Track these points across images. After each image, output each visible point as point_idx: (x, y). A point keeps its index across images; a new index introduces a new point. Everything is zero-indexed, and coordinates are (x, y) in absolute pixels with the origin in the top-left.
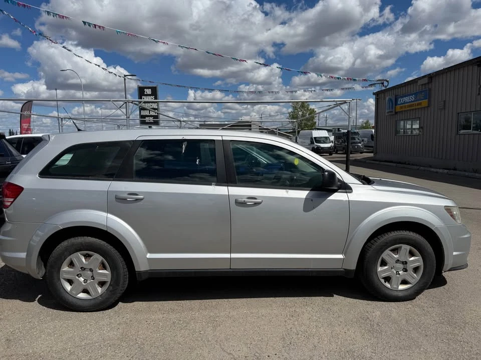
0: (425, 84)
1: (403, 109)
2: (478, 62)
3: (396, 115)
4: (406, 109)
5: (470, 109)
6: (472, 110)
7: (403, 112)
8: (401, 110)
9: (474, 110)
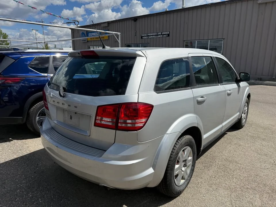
0: (105, 27)
1: (92, 40)
2: (134, 19)
3: (88, 43)
4: (94, 40)
5: (132, 42)
6: (132, 43)
7: (92, 42)
8: (91, 40)
9: (134, 43)
